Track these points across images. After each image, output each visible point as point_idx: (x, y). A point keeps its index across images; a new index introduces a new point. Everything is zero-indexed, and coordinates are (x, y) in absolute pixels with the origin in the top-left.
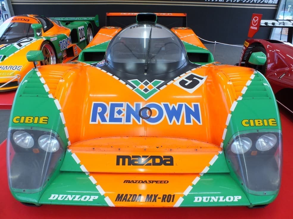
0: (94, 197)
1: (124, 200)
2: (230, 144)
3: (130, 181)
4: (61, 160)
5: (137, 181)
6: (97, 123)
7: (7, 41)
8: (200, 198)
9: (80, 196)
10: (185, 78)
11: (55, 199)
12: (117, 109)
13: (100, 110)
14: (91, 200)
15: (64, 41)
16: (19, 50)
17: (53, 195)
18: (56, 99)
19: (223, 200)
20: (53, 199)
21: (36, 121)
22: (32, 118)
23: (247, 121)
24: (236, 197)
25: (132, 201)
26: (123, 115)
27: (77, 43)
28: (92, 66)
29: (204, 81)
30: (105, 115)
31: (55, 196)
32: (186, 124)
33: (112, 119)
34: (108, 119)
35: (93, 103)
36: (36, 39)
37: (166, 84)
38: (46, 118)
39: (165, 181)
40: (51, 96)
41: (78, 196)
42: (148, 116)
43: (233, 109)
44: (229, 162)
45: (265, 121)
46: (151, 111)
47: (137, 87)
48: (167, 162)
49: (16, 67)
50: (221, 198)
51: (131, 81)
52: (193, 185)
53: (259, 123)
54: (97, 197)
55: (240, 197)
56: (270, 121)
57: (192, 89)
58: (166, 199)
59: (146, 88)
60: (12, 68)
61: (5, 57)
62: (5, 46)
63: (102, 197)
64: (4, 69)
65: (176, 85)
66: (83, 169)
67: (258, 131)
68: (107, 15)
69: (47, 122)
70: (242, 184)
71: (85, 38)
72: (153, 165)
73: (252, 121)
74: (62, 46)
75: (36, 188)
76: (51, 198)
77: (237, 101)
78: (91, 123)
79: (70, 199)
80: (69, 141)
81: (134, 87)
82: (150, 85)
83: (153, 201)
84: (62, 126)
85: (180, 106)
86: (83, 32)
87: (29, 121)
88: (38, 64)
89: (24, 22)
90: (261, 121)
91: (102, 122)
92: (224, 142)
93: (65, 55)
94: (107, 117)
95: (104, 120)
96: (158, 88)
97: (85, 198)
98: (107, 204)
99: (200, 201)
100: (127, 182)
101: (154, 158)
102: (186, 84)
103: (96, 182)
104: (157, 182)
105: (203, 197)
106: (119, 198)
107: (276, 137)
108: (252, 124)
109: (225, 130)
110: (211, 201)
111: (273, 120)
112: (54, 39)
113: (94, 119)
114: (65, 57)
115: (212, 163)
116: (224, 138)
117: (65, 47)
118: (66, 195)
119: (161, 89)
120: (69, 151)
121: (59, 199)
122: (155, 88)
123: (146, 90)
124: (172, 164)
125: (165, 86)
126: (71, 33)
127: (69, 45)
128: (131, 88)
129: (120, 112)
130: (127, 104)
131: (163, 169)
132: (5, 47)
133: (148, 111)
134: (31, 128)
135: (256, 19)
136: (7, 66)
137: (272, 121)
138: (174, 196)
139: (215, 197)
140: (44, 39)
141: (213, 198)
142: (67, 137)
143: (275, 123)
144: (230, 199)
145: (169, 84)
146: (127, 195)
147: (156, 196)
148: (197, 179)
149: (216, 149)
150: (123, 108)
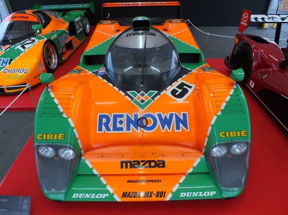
0: (106, 195)
1: (128, 197)
2: (210, 150)
3: (132, 181)
4: (77, 166)
5: (137, 181)
6: (103, 132)
7: (11, 41)
8: (185, 194)
9: (95, 194)
10: (176, 87)
11: (77, 197)
12: (119, 119)
13: (105, 120)
14: (104, 197)
15: (63, 36)
16: (23, 53)
17: (75, 195)
18: (70, 118)
19: (202, 195)
20: (75, 197)
21: (55, 138)
22: (52, 135)
23: (224, 133)
24: (212, 193)
25: (134, 197)
26: (124, 125)
27: (75, 35)
28: (94, 74)
29: (192, 89)
30: (109, 125)
31: (76, 195)
32: (176, 131)
33: (115, 128)
34: (111, 128)
35: (99, 114)
36: (38, 40)
37: (160, 95)
38: (63, 134)
39: (159, 180)
40: (65, 116)
41: (93, 195)
42: (145, 124)
43: (213, 122)
44: (209, 164)
45: (238, 133)
46: (147, 120)
47: (135, 98)
48: (160, 165)
49: (23, 70)
50: (201, 193)
51: (130, 92)
52: (180, 183)
53: (233, 134)
54: (107, 195)
55: (215, 193)
56: (242, 132)
57: (182, 98)
58: (159, 195)
59: (142, 99)
60: (19, 71)
61: (11, 60)
62: (9, 47)
63: (111, 195)
64: (12, 72)
65: (168, 94)
66: (95, 172)
67: (232, 141)
68: (103, 6)
69: (64, 138)
70: (217, 182)
71: (82, 28)
72: (149, 168)
73: (227, 133)
74: (62, 42)
75: (61, 189)
76: (74, 197)
77: (217, 116)
78: (98, 132)
79: (88, 197)
80: (83, 150)
81: (132, 98)
82: (146, 96)
83: (149, 197)
84: (76, 140)
85: (171, 115)
86: (80, 23)
87: (50, 138)
88: (42, 64)
89: (24, 19)
90: (235, 133)
91: (107, 131)
92: (205, 148)
93: (65, 50)
94: (111, 126)
95: (108, 129)
96: (153, 98)
97: (99, 196)
98: (115, 200)
99: (184, 196)
100: (129, 182)
101: (150, 162)
102: (177, 94)
103: (106, 183)
104: (152, 181)
105: (187, 193)
106: (124, 195)
107: (247, 145)
108: (228, 135)
109: (207, 139)
110: (192, 196)
111: (245, 131)
112: (54, 37)
113: (100, 129)
114: (65, 51)
115: (195, 165)
116: (205, 145)
117: (64, 43)
118: (85, 194)
119: (155, 99)
120: (83, 158)
121: (80, 197)
122: (150, 98)
123: (142, 101)
124: (164, 166)
125: (159, 96)
126: (69, 27)
127: (68, 39)
128: (130, 99)
129: (121, 122)
130: (127, 115)
131: (157, 170)
132: (9, 49)
133: (144, 120)
134: (53, 143)
135: (246, 15)
136: (14, 70)
137: (244, 133)
138: (165, 192)
139: (196, 193)
140: (46, 39)
141: (194, 193)
142: (81, 147)
143: (247, 133)
144: (207, 194)
145: (162, 94)
146: (130, 193)
147: (151, 193)
148: (184, 178)
149: (199, 154)
150: (124, 118)
